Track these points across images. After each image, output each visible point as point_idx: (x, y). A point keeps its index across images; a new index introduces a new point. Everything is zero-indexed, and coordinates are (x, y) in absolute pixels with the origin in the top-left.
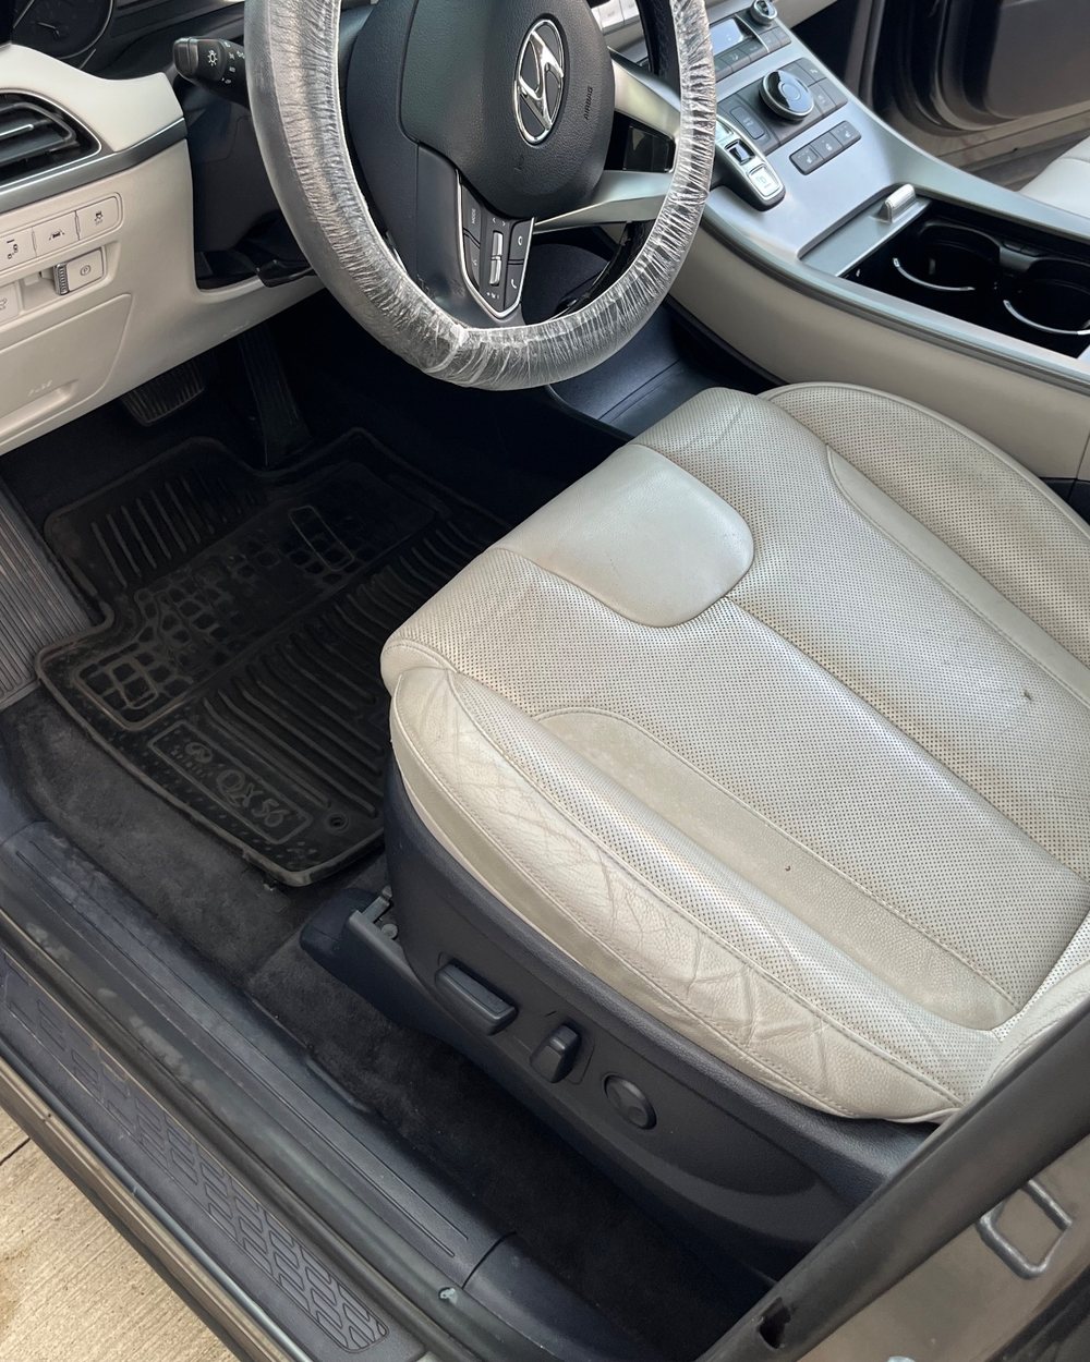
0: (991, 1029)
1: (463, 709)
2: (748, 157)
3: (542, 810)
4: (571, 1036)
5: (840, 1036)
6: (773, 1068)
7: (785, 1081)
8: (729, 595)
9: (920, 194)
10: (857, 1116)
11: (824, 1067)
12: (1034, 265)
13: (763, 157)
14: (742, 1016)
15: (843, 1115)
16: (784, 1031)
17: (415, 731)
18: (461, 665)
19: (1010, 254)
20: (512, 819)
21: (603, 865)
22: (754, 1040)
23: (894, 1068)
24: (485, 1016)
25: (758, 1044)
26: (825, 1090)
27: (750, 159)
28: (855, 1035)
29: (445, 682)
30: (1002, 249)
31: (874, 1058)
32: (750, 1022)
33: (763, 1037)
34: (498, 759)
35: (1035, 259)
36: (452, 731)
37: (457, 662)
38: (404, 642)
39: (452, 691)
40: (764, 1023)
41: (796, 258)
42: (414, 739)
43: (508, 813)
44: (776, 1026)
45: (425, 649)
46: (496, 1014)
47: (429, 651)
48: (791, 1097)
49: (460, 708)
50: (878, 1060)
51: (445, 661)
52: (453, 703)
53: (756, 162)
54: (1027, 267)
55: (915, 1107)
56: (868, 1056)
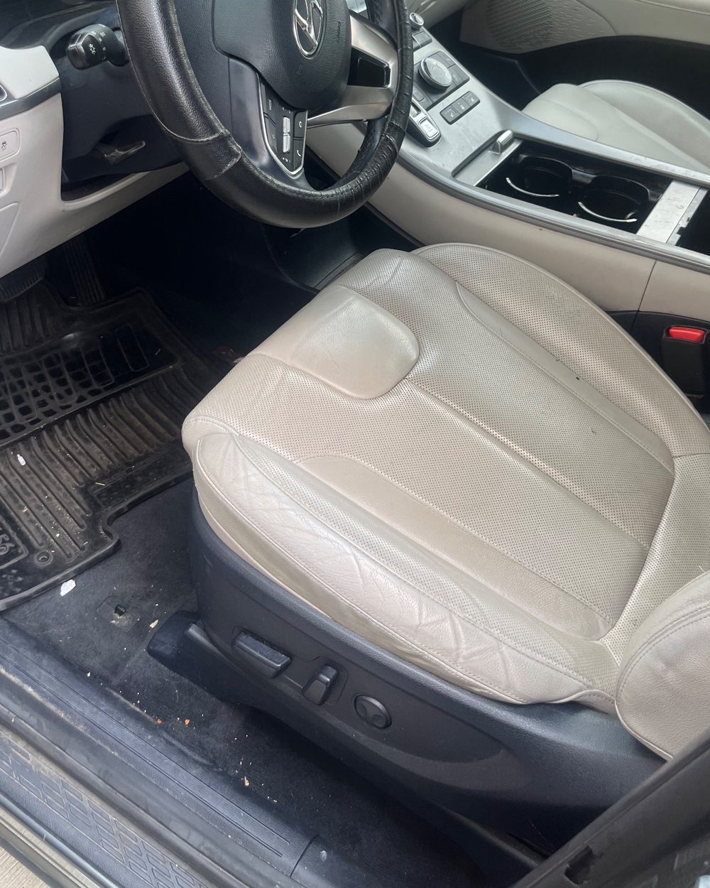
0: (598, 640)
1: (248, 459)
2: (416, 112)
3: (311, 522)
4: (333, 672)
5: (515, 651)
6: (474, 677)
7: (483, 686)
8: (407, 377)
9: (516, 136)
10: (529, 702)
11: (507, 672)
12: (594, 180)
13: (425, 112)
14: (453, 645)
15: (520, 703)
16: (480, 652)
17: (215, 477)
18: (242, 430)
19: (579, 174)
20: (291, 530)
21: (354, 555)
22: (461, 660)
23: (549, 669)
24: (270, 665)
25: (464, 663)
26: (509, 687)
27: (417, 114)
28: (523, 649)
29: (232, 443)
30: (573, 171)
31: (536, 664)
32: (458, 649)
33: (465, 658)
34: (277, 491)
35: (594, 176)
36: (242, 474)
37: (238, 428)
38: (200, 418)
39: (239, 448)
40: (467, 649)
41: (450, 175)
42: (216, 482)
43: (288, 527)
44: (475, 649)
45: (215, 421)
46: (279, 663)
47: (218, 422)
48: (486, 695)
49: (246, 459)
50: (539, 664)
51: (230, 428)
52: (240, 456)
53: (422, 115)
54: (590, 181)
55: (564, 692)
56: (533, 662)
